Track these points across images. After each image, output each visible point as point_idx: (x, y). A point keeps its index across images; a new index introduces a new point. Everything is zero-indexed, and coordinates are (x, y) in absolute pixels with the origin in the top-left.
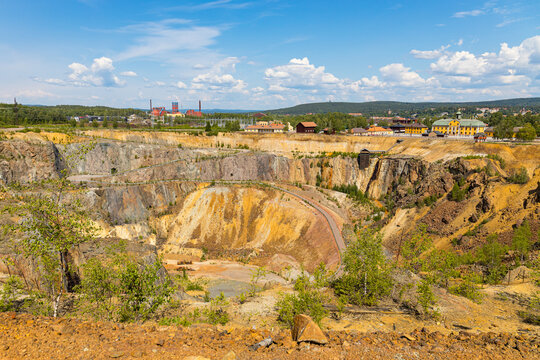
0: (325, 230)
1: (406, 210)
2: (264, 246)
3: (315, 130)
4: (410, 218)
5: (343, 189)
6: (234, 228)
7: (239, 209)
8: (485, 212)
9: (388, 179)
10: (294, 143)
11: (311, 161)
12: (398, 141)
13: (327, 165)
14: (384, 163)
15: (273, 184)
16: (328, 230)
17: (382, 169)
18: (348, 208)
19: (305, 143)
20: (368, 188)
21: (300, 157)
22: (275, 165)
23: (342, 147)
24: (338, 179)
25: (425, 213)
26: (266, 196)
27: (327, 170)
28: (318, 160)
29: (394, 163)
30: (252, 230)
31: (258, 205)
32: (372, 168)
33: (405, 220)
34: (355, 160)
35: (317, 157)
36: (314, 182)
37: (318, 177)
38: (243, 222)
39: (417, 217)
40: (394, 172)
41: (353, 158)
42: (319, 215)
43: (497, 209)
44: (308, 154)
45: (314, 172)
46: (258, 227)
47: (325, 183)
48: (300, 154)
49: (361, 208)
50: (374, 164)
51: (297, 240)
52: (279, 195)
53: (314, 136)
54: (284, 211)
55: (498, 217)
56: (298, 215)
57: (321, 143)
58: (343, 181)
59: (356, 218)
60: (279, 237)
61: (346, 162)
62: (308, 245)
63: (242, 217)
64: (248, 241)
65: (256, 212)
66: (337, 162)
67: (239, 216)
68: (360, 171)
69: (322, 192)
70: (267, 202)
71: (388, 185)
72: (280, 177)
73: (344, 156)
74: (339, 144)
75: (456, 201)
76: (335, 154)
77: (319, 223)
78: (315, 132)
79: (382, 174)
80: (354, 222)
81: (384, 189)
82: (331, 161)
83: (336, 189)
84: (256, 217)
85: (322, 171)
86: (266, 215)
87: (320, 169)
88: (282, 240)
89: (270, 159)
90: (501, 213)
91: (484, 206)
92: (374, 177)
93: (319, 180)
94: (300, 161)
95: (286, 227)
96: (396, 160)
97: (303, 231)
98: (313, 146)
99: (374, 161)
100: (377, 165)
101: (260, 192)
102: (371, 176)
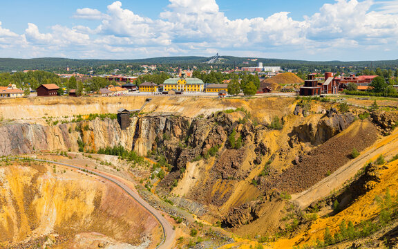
0: (122, 197)
1: (195, 163)
2: (56, 230)
3: (58, 93)
4: (202, 170)
5: (109, 152)
6: (8, 218)
7: (7, 194)
8: (264, 154)
9: (151, 136)
10: (41, 108)
11: (69, 126)
12: (148, 100)
13: (87, 128)
14: (144, 122)
15: (34, 156)
16: (127, 195)
17: (143, 127)
18: (126, 169)
19: (54, 107)
20: (133, 147)
21: (55, 123)
22: (30, 135)
23: (95, 108)
24: (100, 142)
25: (213, 163)
26: (35, 172)
27: (87, 134)
28: (75, 124)
29: (154, 121)
30: (32, 215)
31: (29, 184)
32: (133, 127)
33: (198, 171)
34: (116, 120)
35: (73, 121)
36: (77, 148)
37: (79, 142)
38: (17, 208)
39: (208, 167)
40: (156, 129)
41: (112, 119)
42: (107, 182)
43: (273, 151)
44: (63, 119)
45: (74, 137)
46: (38, 209)
47: (88, 148)
48: (54, 120)
49: (140, 167)
50: (134, 123)
51: (93, 213)
52: (49, 169)
53: (61, 99)
54: (65, 184)
55: (277, 157)
56: (84, 187)
57: (73, 106)
58: (106, 143)
59: (140, 178)
60: (70, 215)
61: (106, 123)
62: (109, 216)
63: (14, 202)
64: (33, 229)
65: (30, 193)
66: (96, 124)
67: (10, 202)
68: (122, 132)
69: (90, 157)
70: (40, 179)
71: (152, 142)
72: (38, 147)
73: (102, 118)
74: (91, 106)
75: (236, 148)
76: (92, 117)
77: (111, 190)
78: (58, 95)
79: (144, 132)
80: (141, 182)
81: (148, 146)
82: (91, 124)
83: (101, 152)
84: (32, 199)
85: (82, 135)
86: (45, 194)
87: (79, 133)
88: (74, 217)
89: (23, 128)
90: (278, 154)
91: (262, 149)
92: (137, 136)
93: (81, 145)
94: (56, 128)
95: (75, 202)
96: (155, 118)
97: (97, 203)
98: (65, 110)
99: (134, 120)
100: (138, 124)
101: (27, 169)
102: (133, 135)
